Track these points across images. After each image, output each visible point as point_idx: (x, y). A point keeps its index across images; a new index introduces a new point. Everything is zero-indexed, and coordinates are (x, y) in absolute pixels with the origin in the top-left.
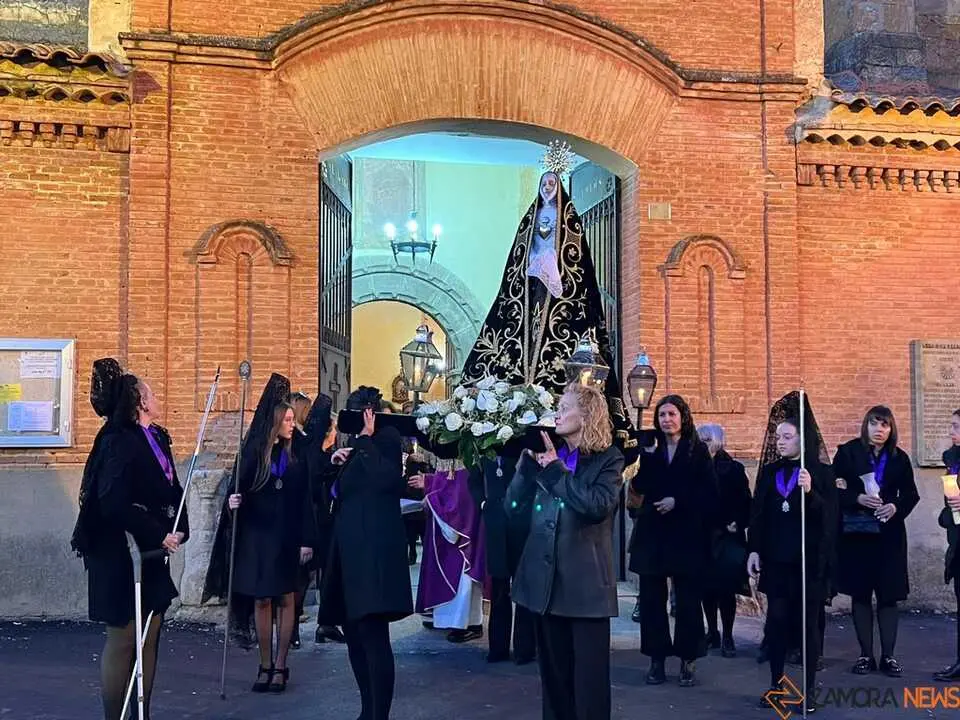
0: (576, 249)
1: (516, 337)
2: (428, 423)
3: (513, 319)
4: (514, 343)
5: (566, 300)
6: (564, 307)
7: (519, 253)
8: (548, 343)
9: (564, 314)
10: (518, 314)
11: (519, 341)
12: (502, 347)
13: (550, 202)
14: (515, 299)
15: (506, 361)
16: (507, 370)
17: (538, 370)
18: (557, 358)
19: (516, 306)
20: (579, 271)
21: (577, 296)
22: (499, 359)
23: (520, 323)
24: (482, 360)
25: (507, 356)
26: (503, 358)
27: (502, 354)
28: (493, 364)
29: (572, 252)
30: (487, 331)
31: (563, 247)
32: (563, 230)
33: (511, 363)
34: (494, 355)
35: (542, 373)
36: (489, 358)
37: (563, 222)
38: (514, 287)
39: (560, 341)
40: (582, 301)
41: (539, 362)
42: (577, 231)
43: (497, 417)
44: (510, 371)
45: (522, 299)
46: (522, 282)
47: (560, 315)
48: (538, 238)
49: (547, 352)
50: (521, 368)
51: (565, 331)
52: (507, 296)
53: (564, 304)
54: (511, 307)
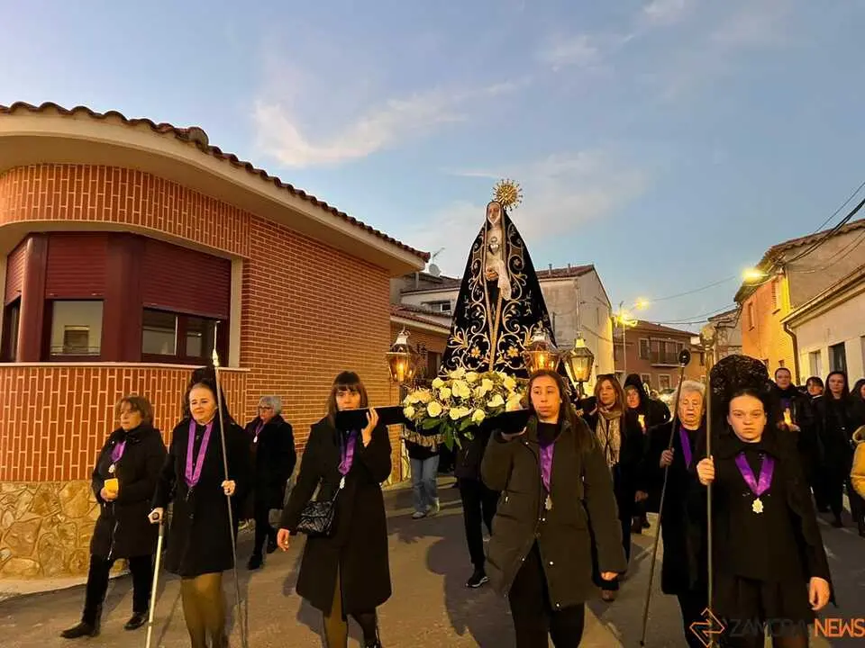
0: (520, 260)
1: (483, 332)
2: (413, 412)
3: (477, 318)
4: (481, 338)
5: (514, 301)
6: (513, 307)
7: (476, 267)
8: (502, 336)
9: (514, 312)
10: (480, 314)
11: (486, 336)
12: (471, 341)
13: (496, 224)
14: (477, 303)
15: (476, 352)
16: (478, 359)
17: (496, 358)
18: (511, 348)
19: (478, 308)
20: (523, 277)
21: (523, 297)
22: (470, 351)
23: (484, 321)
24: (456, 354)
25: (477, 348)
26: (473, 351)
27: (472, 347)
28: (466, 356)
29: (516, 263)
30: (457, 330)
31: (509, 259)
32: (508, 246)
33: (481, 354)
34: (466, 349)
35: (500, 361)
36: (461, 352)
37: (507, 239)
38: (475, 293)
39: (512, 333)
40: (528, 300)
41: (497, 351)
42: (519, 246)
43: (471, 402)
44: (481, 361)
45: (484, 302)
46: (482, 288)
47: (511, 313)
48: (489, 253)
49: (502, 343)
50: (489, 357)
51: (515, 326)
52: (470, 301)
53: (513, 304)
54: (474, 309)
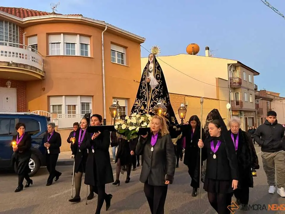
0: (159, 75)
1: (145, 101)
2: (117, 127)
3: (144, 96)
7: (144, 77)
8: (152, 102)
9: (156, 94)
10: (145, 94)
11: (146, 102)
12: (141, 104)
13: (151, 62)
14: (144, 90)
16: (143, 110)
17: (149, 110)
18: (155, 106)
19: (144, 92)
20: (160, 81)
21: (160, 89)
22: (141, 107)
23: (146, 97)
24: (136, 108)
26: (142, 107)
27: (141, 106)
28: (139, 109)
29: (158, 76)
30: (137, 100)
31: (156, 74)
32: (155, 70)
33: (144, 108)
34: (139, 106)
35: (151, 111)
37: (155, 68)
38: (143, 87)
39: (155, 101)
40: (161, 90)
41: (150, 108)
42: (160, 70)
44: (144, 111)
45: (146, 90)
46: (145, 85)
47: (155, 94)
48: (149, 72)
49: (152, 105)
50: (147, 110)
51: (157, 99)
52: (142, 89)
53: (156, 91)
54: (143, 92)
